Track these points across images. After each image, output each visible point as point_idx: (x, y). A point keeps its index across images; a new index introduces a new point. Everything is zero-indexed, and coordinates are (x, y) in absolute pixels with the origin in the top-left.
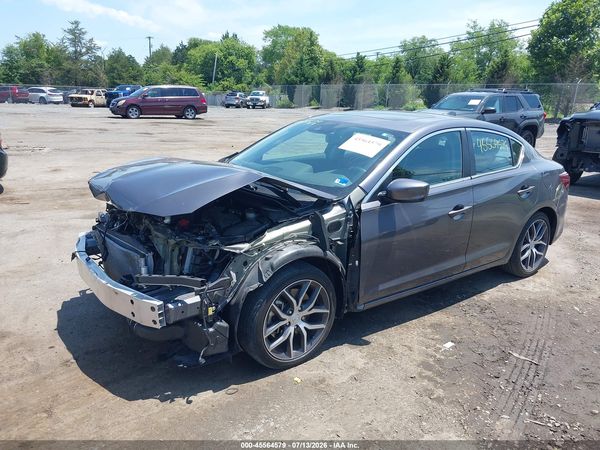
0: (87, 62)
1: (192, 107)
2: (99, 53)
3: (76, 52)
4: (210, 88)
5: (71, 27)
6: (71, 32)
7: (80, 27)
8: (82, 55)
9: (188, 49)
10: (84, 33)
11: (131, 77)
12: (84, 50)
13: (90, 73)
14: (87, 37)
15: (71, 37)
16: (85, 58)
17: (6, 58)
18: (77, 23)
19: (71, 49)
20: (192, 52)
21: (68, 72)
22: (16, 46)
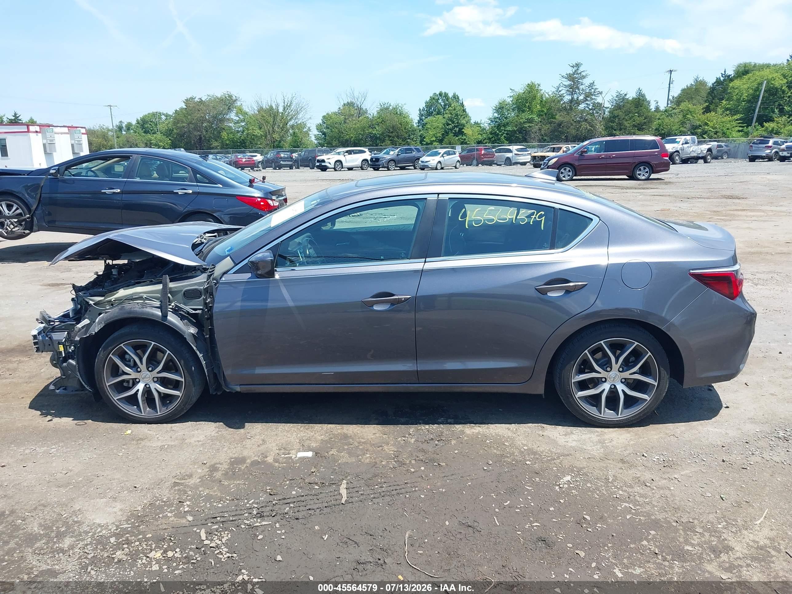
0: (583, 111)
1: (647, 164)
2: (599, 100)
3: (571, 101)
4: (747, 134)
5: (570, 71)
6: (570, 77)
7: (581, 69)
8: (578, 103)
9: (731, 80)
10: (584, 77)
11: (634, 126)
12: (581, 98)
13: (584, 125)
14: (586, 82)
15: (568, 83)
16: (582, 106)
17: (496, 115)
18: (578, 65)
19: (567, 98)
20: (737, 83)
21: (559, 125)
22: (509, 100)
